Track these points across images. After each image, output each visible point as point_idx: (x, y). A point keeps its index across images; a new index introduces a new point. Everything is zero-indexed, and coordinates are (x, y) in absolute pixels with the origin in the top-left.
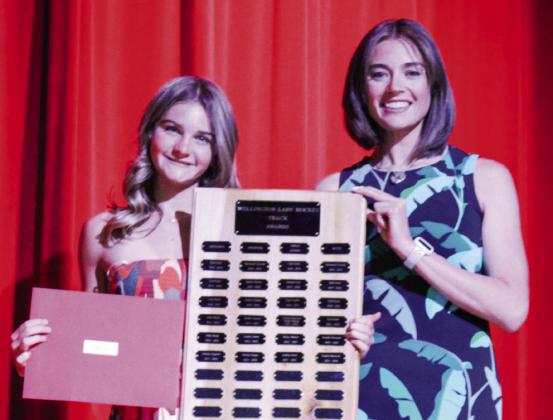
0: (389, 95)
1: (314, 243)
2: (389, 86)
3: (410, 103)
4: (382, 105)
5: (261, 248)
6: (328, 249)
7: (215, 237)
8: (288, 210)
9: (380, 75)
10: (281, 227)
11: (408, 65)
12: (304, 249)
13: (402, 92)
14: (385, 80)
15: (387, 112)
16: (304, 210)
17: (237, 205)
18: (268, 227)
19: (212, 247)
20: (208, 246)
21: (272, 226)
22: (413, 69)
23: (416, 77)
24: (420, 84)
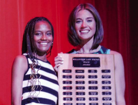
0: (82, 28)
1: (99, 69)
2: (82, 25)
3: (89, 31)
4: (80, 31)
5: (82, 71)
6: (103, 71)
7: (66, 68)
8: (89, 60)
9: (79, 22)
10: (87, 65)
11: (88, 18)
12: (96, 71)
13: (87, 27)
14: (81, 23)
15: (82, 33)
16: (95, 60)
17: (73, 59)
18: (83, 65)
19: (65, 71)
20: (64, 71)
21: (85, 65)
22: (90, 19)
23: (91, 22)
24: (92, 24)
